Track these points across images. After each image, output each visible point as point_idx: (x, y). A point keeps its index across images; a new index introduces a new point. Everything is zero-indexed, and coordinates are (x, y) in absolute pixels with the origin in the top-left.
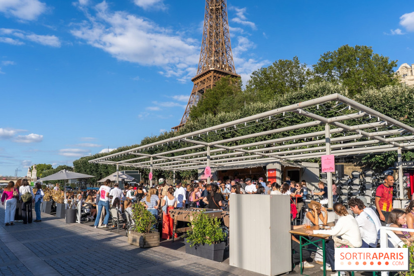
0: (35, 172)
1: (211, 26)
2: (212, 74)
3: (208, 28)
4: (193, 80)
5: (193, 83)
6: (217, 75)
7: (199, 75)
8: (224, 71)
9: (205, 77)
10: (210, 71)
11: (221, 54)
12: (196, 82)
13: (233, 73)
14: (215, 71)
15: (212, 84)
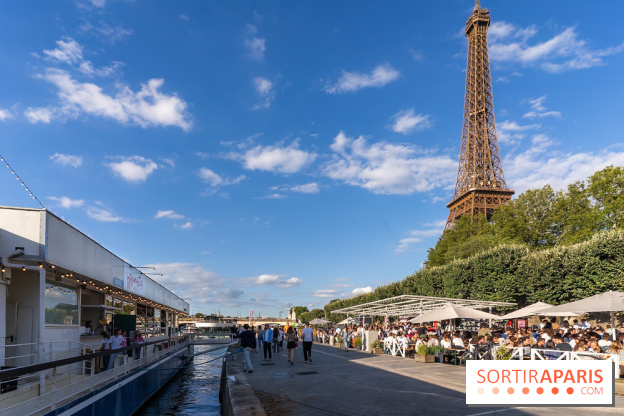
0: (294, 314)
1: (472, 137)
2: (472, 195)
3: (468, 140)
4: (449, 206)
5: (449, 210)
6: (480, 195)
7: (456, 198)
8: (490, 189)
9: (464, 200)
10: (470, 193)
11: (485, 168)
12: (453, 207)
13: (503, 188)
14: (477, 191)
15: (472, 207)
